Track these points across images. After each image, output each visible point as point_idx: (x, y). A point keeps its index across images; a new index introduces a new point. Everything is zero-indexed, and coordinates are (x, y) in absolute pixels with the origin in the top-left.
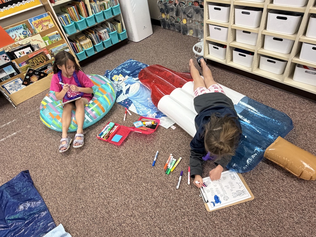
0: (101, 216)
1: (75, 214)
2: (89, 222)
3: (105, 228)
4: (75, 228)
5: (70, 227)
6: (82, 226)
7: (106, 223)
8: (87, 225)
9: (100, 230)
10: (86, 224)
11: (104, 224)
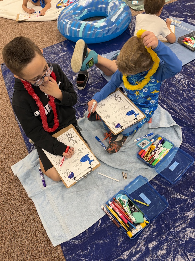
0: (5, 238)
1: (34, 256)
2: (21, 236)
3: (6, 222)
4: (38, 234)
5: (43, 237)
6: (30, 234)
7: (2, 228)
8: (23, 233)
9: (11, 222)
10: (25, 235)
11: (4, 228)
